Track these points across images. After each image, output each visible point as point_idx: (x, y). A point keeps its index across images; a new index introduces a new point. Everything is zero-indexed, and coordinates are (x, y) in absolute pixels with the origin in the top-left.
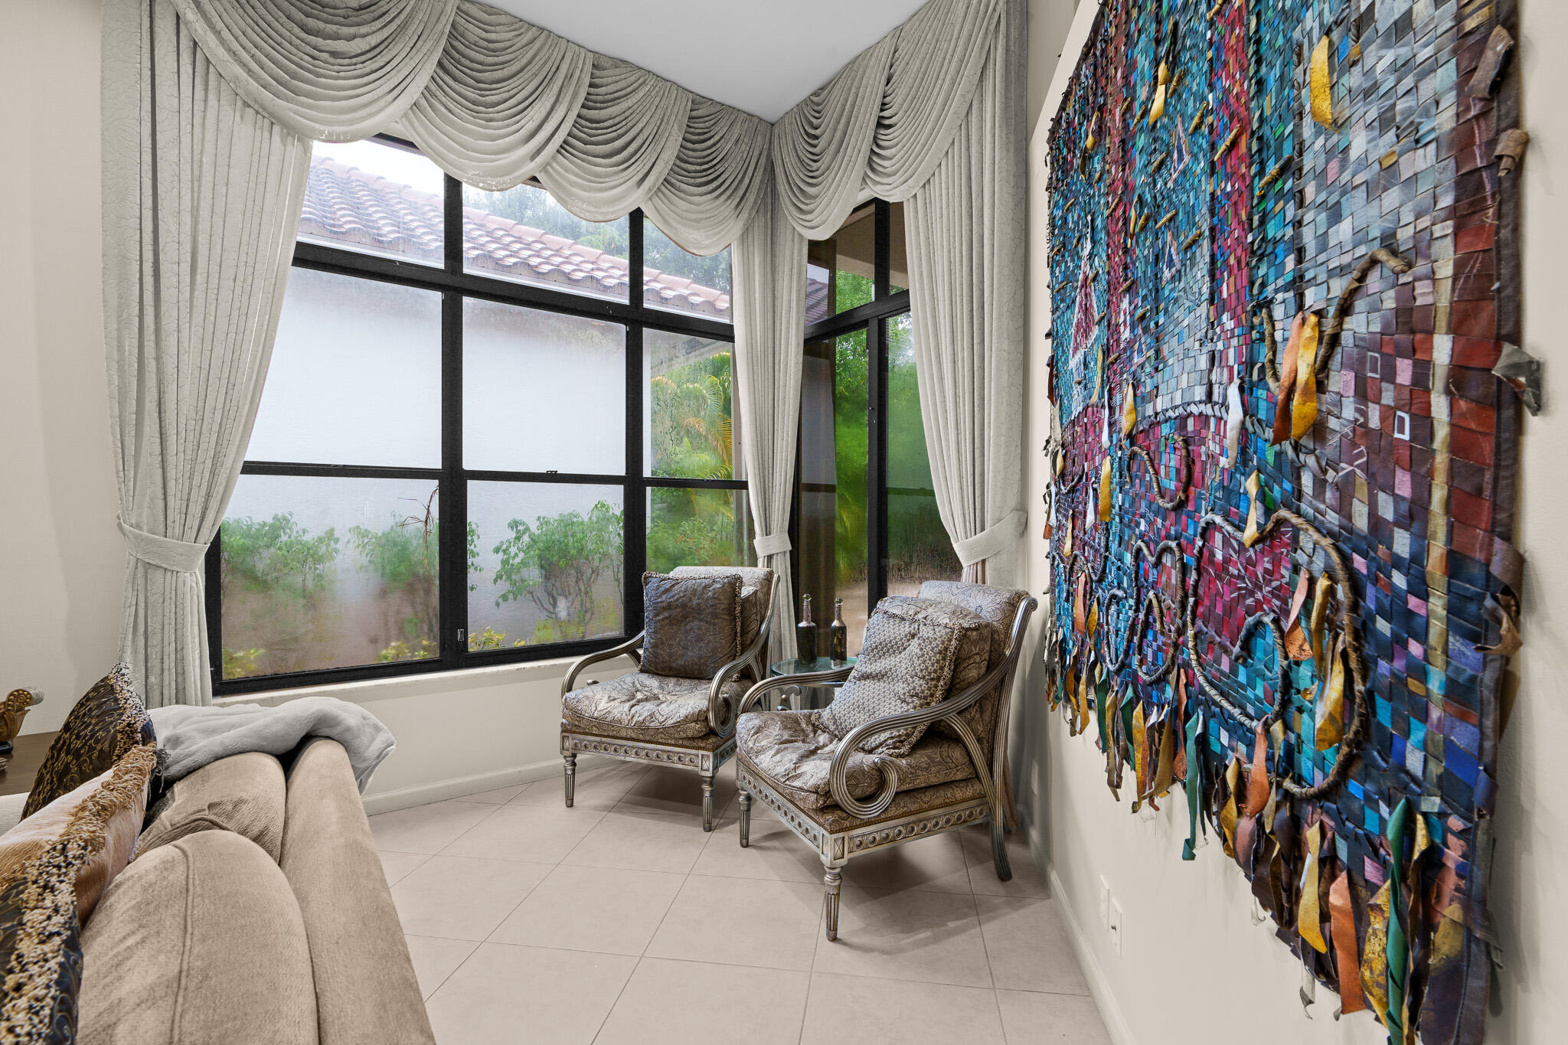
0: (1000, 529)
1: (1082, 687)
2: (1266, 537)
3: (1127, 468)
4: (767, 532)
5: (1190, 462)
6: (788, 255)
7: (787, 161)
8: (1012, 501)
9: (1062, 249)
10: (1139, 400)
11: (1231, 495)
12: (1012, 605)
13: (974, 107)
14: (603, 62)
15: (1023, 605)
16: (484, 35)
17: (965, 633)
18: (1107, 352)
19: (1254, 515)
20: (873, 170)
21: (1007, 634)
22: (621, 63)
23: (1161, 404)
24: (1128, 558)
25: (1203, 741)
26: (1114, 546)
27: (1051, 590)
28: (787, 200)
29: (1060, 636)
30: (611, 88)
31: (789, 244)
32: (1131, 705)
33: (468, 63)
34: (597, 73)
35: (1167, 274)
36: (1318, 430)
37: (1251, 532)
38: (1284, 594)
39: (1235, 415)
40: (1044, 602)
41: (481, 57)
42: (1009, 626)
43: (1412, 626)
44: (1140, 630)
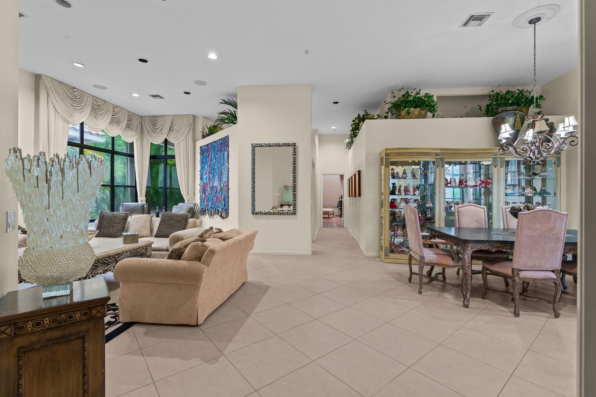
0: (191, 195)
1: (206, 211)
2: (221, 195)
3: (211, 190)
4: (141, 196)
5: (217, 190)
6: (146, 144)
7: (147, 125)
8: (193, 191)
9: (202, 163)
10: (212, 184)
11: (219, 192)
12: (195, 205)
13: (188, 135)
14: (115, 107)
15: (196, 205)
16: (97, 103)
17: (190, 209)
18: (209, 178)
19: (220, 194)
20: (168, 136)
21: (195, 209)
22: (117, 107)
23: (214, 185)
24: (211, 198)
25: (217, 209)
26: (210, 197)
27: (201, 203)
28: (147, 134)
29: (202, 207)
30: (116, 112)
31: (146, 142)
32: (212, 210)
33: (94, 108)
34: (114, 109)
35: (215, 175)
36: (223, 189)
37: (220, 195)
38: (222, 199)
39: (219, 188)
40: (199, 204)
41: (96, 107)
42: (195, 208)
43: (226, 199)
44: (212, 204)
